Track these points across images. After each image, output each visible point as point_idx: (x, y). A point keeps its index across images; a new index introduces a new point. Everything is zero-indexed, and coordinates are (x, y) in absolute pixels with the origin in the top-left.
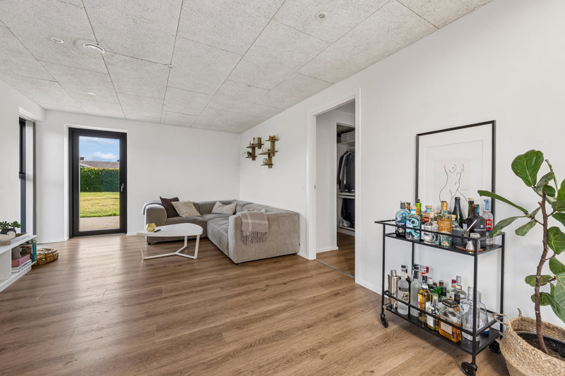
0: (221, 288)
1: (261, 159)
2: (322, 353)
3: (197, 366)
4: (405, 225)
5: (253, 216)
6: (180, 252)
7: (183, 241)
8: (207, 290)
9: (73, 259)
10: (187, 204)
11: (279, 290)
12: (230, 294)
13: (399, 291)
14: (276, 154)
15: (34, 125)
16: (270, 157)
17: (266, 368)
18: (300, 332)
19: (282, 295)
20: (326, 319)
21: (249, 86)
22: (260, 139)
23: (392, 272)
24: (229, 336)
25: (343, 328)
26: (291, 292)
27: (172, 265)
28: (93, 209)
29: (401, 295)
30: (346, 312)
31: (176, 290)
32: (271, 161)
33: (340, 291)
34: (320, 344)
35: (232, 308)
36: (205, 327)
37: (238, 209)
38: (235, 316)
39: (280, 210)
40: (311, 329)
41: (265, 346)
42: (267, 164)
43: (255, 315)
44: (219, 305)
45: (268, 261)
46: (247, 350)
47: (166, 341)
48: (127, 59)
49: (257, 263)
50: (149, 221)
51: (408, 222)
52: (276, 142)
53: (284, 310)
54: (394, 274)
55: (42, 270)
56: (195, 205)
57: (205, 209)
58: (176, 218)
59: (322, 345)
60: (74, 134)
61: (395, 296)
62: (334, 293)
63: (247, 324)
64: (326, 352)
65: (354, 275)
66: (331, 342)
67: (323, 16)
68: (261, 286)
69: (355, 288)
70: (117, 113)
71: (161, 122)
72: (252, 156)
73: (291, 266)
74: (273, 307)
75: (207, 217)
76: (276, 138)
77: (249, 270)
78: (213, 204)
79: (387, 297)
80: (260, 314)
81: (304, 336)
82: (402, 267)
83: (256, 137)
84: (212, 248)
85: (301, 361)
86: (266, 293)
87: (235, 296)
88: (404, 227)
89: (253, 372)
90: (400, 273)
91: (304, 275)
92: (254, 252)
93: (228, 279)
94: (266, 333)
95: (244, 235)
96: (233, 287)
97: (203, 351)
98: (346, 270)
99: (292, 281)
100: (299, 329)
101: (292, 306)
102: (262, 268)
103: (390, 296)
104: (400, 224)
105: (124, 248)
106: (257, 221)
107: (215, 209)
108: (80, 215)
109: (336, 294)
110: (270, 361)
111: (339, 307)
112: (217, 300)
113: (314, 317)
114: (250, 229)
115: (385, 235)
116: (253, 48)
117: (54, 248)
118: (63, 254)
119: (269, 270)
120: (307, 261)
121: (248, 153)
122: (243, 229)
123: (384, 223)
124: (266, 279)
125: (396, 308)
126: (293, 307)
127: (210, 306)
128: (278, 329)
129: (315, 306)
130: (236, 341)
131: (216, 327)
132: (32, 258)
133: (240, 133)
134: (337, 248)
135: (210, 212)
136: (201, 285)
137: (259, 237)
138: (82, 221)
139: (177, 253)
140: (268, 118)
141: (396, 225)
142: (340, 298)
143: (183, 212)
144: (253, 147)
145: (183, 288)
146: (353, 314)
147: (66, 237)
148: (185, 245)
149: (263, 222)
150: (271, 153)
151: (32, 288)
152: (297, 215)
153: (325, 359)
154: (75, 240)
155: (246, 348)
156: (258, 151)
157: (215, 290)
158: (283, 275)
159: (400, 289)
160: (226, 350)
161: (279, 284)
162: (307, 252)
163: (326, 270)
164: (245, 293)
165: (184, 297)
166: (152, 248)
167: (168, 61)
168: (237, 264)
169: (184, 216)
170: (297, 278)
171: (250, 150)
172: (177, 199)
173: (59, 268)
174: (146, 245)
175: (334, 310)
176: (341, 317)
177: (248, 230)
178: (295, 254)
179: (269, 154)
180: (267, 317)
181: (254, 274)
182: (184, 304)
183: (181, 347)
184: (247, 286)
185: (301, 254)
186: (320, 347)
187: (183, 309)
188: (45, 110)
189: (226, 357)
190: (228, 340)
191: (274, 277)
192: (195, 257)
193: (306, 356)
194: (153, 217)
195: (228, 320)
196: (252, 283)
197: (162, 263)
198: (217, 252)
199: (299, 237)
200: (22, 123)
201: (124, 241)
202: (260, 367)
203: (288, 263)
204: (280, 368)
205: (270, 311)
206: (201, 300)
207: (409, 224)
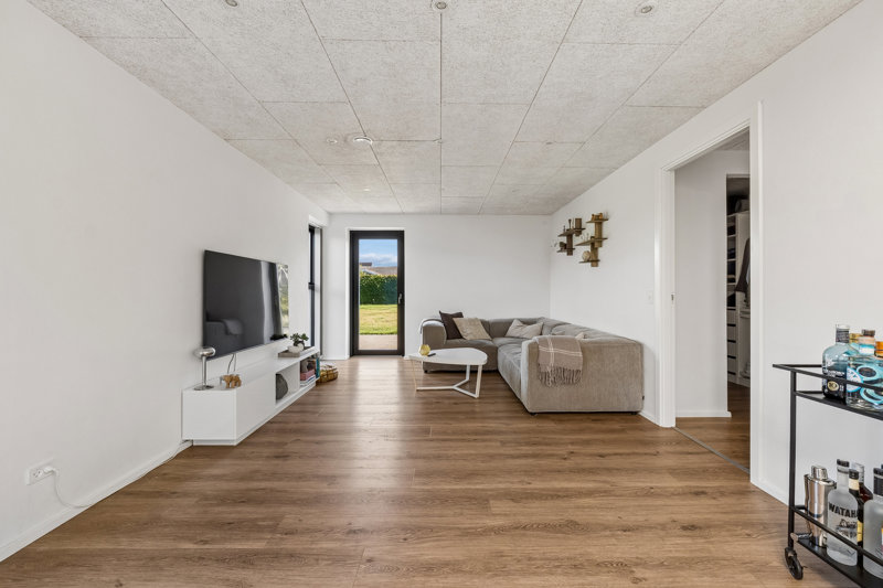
0: (501, 442)
1: (581, 251)
2: (639, 575)
3: (450, 529)
4: (845, 376)
5: (557, 343)
6: (459, 387)
7: (465, 372)
8: (484, 441)
9: (353, 380)
10: (472, 321)
11: (589, 463)
12: (512, 452)
13: (829, 511)
14: (605, 242)
15: (321, 230)
16: (594, 249)
17: (540, 563)
18: (608, 533)
19: (591, 471)
20: (663, 527)
21: (550, 143)
22: (579, 221)
23: (814, 470)
24: (498, 506)
25: (691, 551)
26: (609, 470)
27: (447, 401)
28: (376, 326)
29: (834, 520)
30: (709, 527)
31: (445, 433)
32: (596, 255)
33: (707, 490)
34: (639, 561)
35: (510, 472)
36: (468, 487)
37: (545, 331)
38: (512, 483)
39: (609, 335)
40: (627, 533)
41: (545, 534)
42: (588, 261)
43: (543, 490)
44: (493, 464)
45: (585, 417)
46: (517, 532)
47: (423, 490)
48: (395, 143)
49: (562, 417)
50: (426, 341)
51: (850, 370)
52: (605, 223)
53: (590, 493)
54: (820, 475)
55: (324, 387)
56: (485, 324)
57: (497, 329)
58: (457, 341)
59: (641, 563)
60: (355, 237)
61: (822, 521)
62: (693, 490)
63: (527, 498)
64: (647, 576)
65: (749, 468)
66: (662, 564)
67: (649, 9)
68: (562, 451)
69: (748, 491)
70: (394, 208)
71: (442, 212)
72: (568, 248)
73: (622, 431)
74: (572, 485)
75: (500, 341)
76: (604, 217)
77: (549, 425)
78: (509, 323)
79: (803, 520)
80: (548, 490)
81: (614, 541)
82: (839, 463)
83: (573, 217)
84: (503, 386)
85: (597, 574)
86: (567, 464)
87: (519, 457)
88: (843, 380)
89: (519, 561)
90: (833, 475)
91: (641, 450)
92: (558, 398)
93: (515, 432)
94: (552, 518)
95: (542, 370)
96: (520, 444)
97: (462, 514)
98: (736, 457)
99: (616, 454)
100: (606, 528)
101: (605, 492)
102: (569, 426)
103: (810, 517)
104: (833, 374)
105: (402, 373)
106: (563, 352)
107: (512, 331)
108: (360, 331)
109: (698, 493)
110: (548, 556)
111: (698, 516)
112: (492, 457)
113: (641, 519)
114: (552, 362)
115: (794, 393)
116: (542, 89)
117: (334, 365)
118: (343, 374)
119: (581, 431)
120: (656, 427)
121: (561, 243)
122: (541, 362)
123: (794, 370)
124: (572, 444)
125: (825, 547)
126: (607, 493)
127: (483, 462)
128: (572, 518)
129: (649, 502)
130: (506, 515)
131: (483, 490)
132: (316, 373)
133: (551, 214)
134: (729, 415)
135: (504, 334)
136: (476, 433)
137: (566, 376)
138: (362, 339)
139: (455, 387)
140: (592, 185)
141: (824, 376)
142: (704, 501)
143: (468, 332)
144: (569, 235)
145: (454, 433)
146: (723, 533)
147: (347, 355)
148: (468, 378)
149: (573, 354)
150: (596, 242)
151: (316, 404)
152: (639, 346)
153: (640, 584)
154: (355, 359)
155: (517, 528)
156: (577, 240)
157: (493, 444)
158: (603, 442)
159: (832, 507)
160: (490, 522)
161: (591, 455)
162: (656, 412)
163: (690, 449)
164: (534, 456)
165: (452, 444)
166: (429, 377)
167: (438, 136)
168: (532, 414)
169: (468, 338)
170: (627, 451)
171: (564, 239)
172: (460, 315)
173: (338, 387)
174: (423, 373)
175: (686, 517)
176: (697, 532)
177: (549, 365)
178: (635, 413)
179: (593, 244)
180: (559, 496)
181: (553, 432)
182: (450, 452)
183: (438, 502)
184: (539, 447)
185: (646, 413)
186: (637, 565)
187: (448, 458)
188: (330, 214)
189: (487, 532)
190: (495, 510)
191: (587, 443)
192: (476, 395)
193: (606, 569)
194: (431, 338)
195: (501, 486)
196: (547, 444)
197: (436, 398)
198: (507, 393)
199: (642, 384)
200: (312, 230)
201: (402, 365)
202: (530, 559)
203: (617, 426)
204: (559, 570)
205: (567, 490)
206: (473, 452)
207: (853, 376)
